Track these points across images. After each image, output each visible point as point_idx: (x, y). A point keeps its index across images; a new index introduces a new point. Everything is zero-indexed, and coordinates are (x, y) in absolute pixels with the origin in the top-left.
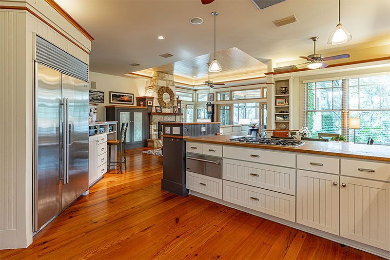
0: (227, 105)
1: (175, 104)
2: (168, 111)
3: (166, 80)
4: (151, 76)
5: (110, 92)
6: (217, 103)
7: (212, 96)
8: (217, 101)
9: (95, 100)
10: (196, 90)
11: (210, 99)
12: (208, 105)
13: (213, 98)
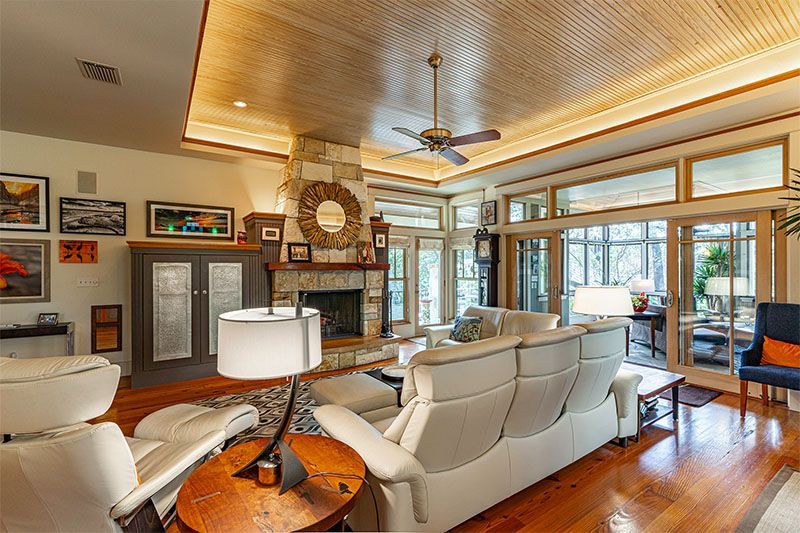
0: (540, 234)
1: (366, 236)
2: (338, 256)
3: (333, 164)
4: (287, 153)
5: (149, 203)
6: (508, 230)
7: (492, 211)
8: (508, 223)
9: (91, 226)
10: (448, 197)
11: (487, 218)
12: (480, 236)
13: (495, 214)
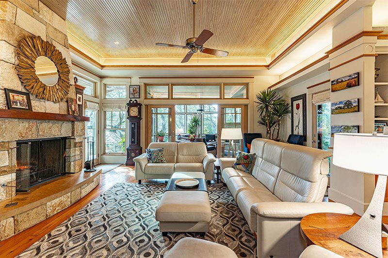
0: (165, 106)
1: (72, 94)
2: (53, 108)
6: (147, 102)
8: (147, 98)
10: (102, 77)
12: (132, 104)
13: (139, 93)
